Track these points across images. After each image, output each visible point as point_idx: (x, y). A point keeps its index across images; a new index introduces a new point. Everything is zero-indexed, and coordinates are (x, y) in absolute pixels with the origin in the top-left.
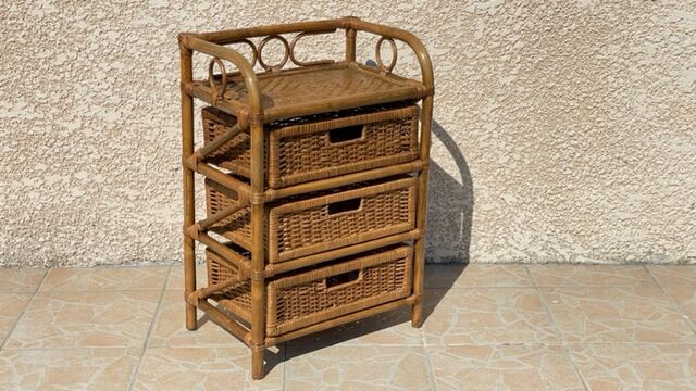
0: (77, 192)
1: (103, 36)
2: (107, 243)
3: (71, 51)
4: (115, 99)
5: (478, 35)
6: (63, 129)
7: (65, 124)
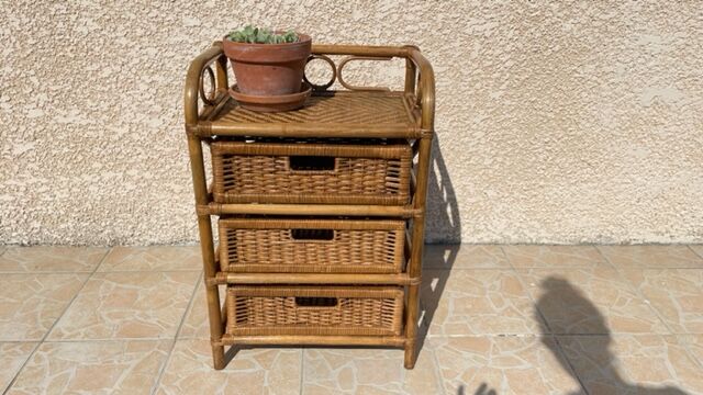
0: (129, 186)
1: (144, 51)
2: (159, 227)
3: (115, 64)
4: (157, 108)
5: (475, 55)
6: (114, 133)
7: (115, 129)
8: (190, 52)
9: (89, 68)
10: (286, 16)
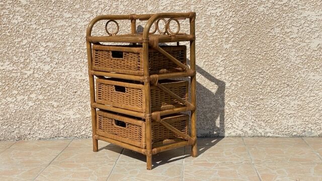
0: (31, 104)
1: (44, 31)
2: (44, 128)
3: (29, 38)
4: (48, 60)
5: (213, 25)
6: (26, 74)
7: (26, 72)
8: (66, 30)
9: (16, 40)
10: (114, 10)
